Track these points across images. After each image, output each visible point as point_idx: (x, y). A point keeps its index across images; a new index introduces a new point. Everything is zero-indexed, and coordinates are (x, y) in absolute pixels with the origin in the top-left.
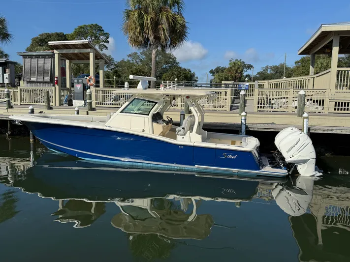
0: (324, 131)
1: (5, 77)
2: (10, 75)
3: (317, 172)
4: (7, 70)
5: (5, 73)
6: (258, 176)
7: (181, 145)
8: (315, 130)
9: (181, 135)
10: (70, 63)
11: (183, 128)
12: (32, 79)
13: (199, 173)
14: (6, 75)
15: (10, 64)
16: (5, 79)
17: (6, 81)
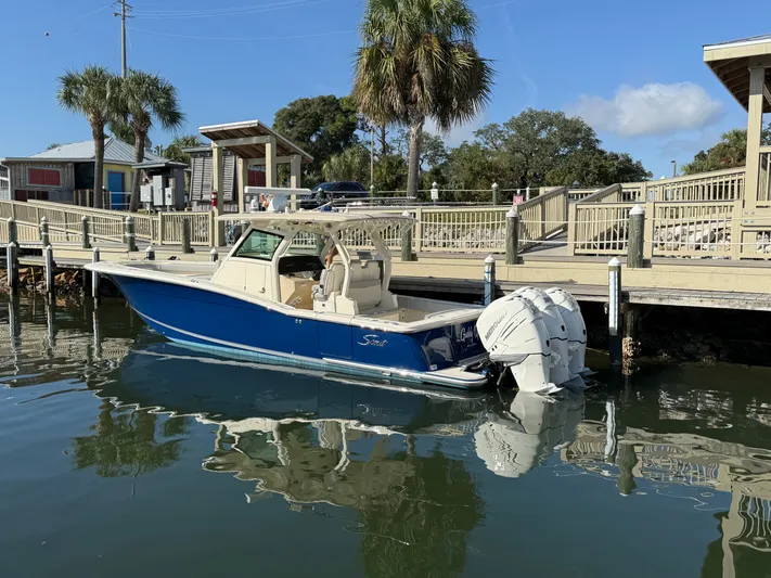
0: (661, 299)
1: (167, 194)
2: (174, 191)
3: (553, 385)
4: (171, 181)
5: (168, 186)
6: (425, 383)
7: (299, 318)
8: (641, 298)
9: (320, 299)
10: (245, 164)
11: (322, 287)
12: (205, 197)
13: (331, 372)
14: (169, 191)
15: (175, 170)
16: (167, 198)
17: (169, 202)
